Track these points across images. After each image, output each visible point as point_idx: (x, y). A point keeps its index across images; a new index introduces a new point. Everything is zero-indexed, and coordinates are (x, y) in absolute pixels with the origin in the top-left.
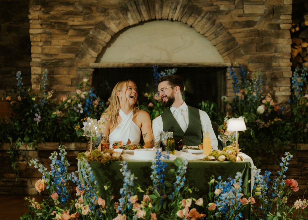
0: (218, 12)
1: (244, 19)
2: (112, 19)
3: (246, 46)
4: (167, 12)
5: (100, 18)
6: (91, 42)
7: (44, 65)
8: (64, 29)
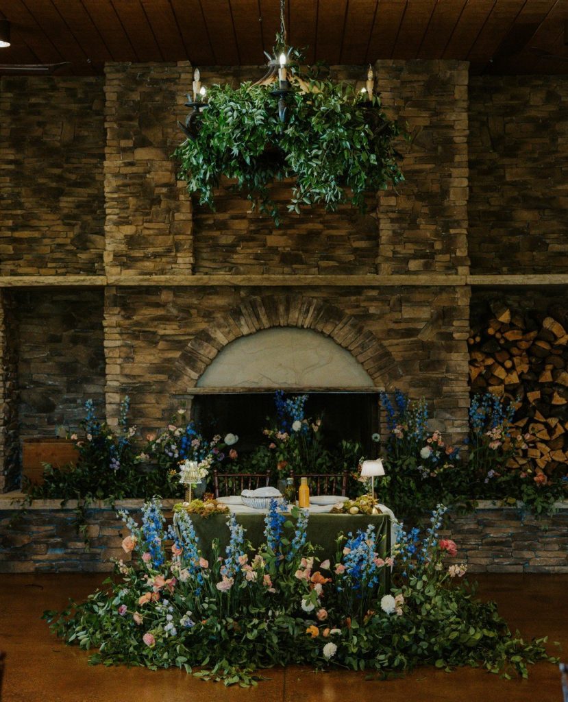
0: (366, 316)
1: (403, 326)
2: (219, 326)
3: (406, 363)
4: (295, 316)
5: (202, 325)
6: (190, 359)
7: (123, 391)
8: (152, 339)
